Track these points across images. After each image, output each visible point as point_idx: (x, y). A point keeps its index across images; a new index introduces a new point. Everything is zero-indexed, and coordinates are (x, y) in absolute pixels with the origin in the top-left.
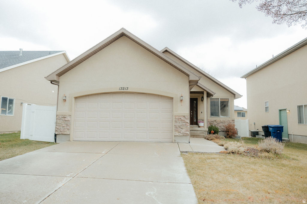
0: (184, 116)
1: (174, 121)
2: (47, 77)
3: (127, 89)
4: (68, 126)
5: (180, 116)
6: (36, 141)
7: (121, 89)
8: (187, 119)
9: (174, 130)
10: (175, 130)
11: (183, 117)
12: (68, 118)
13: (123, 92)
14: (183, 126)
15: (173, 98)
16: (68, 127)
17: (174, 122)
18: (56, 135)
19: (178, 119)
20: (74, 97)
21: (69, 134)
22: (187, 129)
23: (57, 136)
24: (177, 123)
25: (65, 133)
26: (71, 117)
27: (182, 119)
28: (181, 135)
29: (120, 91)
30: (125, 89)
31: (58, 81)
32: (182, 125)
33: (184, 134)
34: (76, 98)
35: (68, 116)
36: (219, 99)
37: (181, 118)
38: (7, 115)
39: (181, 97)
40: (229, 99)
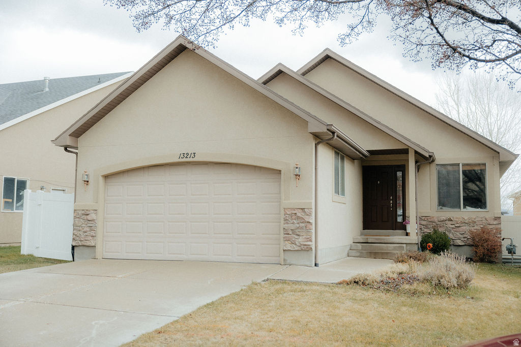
0: (302, 209)
1: (282, 219)
2: (56, 140)
3: (193, 155)
4: (92, 230)
5: (294, 209)
6: (45, 258)
7: (182, 156)
8: (307, 215)
9: (282, 239)
10: (284, 238)
11: (300, 211)
12: (92, 216)
13: (187, 163)
14: (300, 230)
15: (280, 171)
16: (92, 233)
17: (282, 222)
18: (73, 247)
19: (291, 215)
20: (102, 176)
21: (94, 245)
22: (309, 237)
23: (75, 249)
24: (287, 223)
25: (88, 243)
26: (96, 214)
27: (299, 214)
28: (296, 249)
29: (181, 160)
30: (189, 156)
31: (75, 146)
32: (298, 228)
33: (303, 246)
34: (106, 177)
35: (92, 212)
36: (461, 165)
37: (296, 213)
38: (15, 211)
39: (297, 168)
40: (485, 165)
